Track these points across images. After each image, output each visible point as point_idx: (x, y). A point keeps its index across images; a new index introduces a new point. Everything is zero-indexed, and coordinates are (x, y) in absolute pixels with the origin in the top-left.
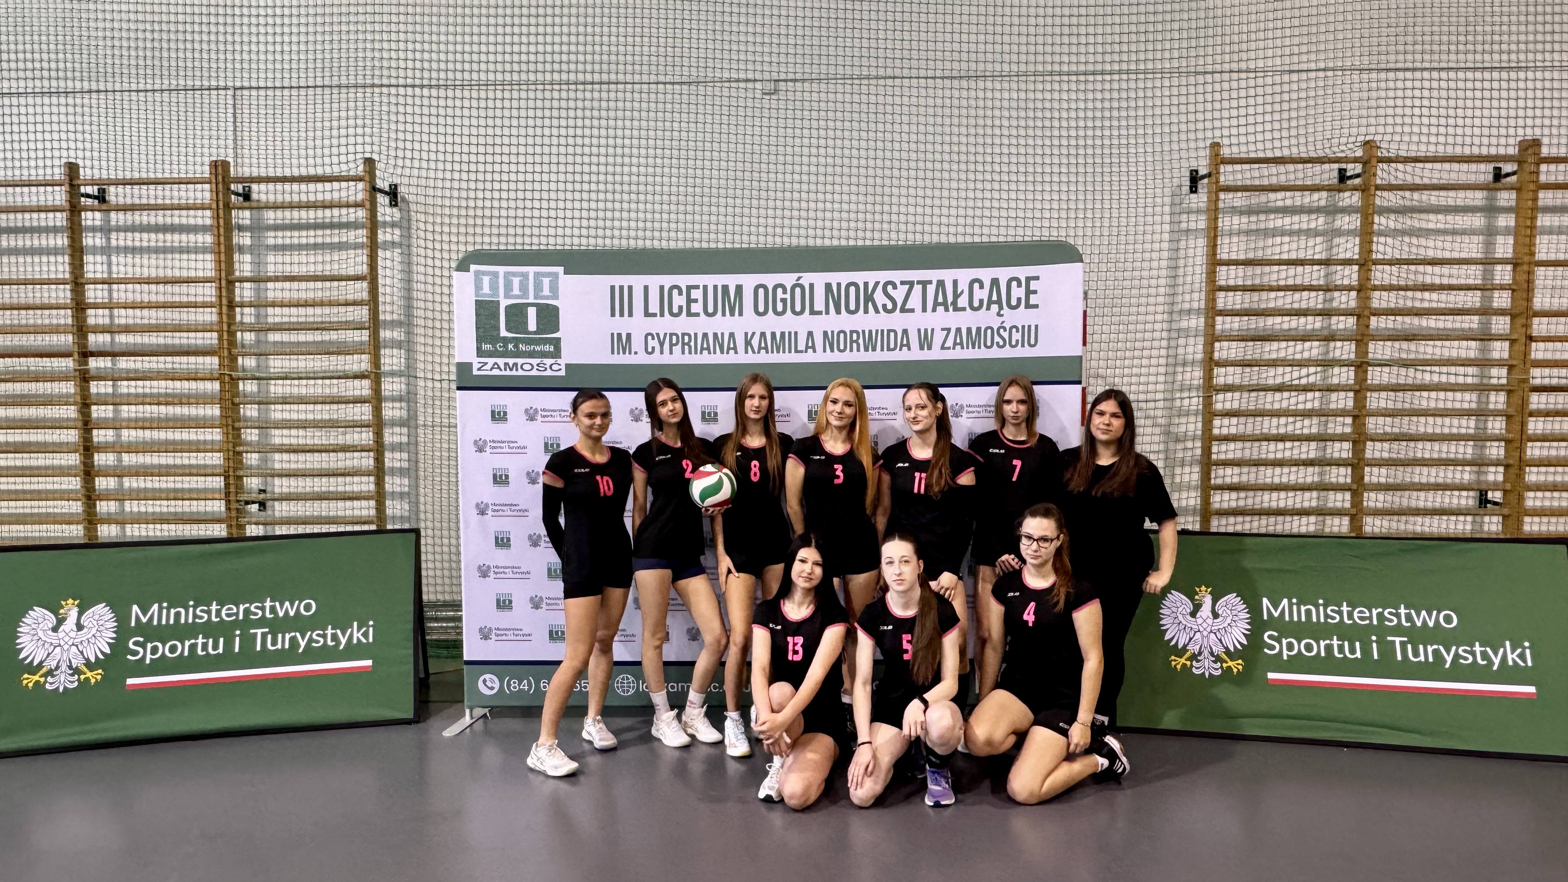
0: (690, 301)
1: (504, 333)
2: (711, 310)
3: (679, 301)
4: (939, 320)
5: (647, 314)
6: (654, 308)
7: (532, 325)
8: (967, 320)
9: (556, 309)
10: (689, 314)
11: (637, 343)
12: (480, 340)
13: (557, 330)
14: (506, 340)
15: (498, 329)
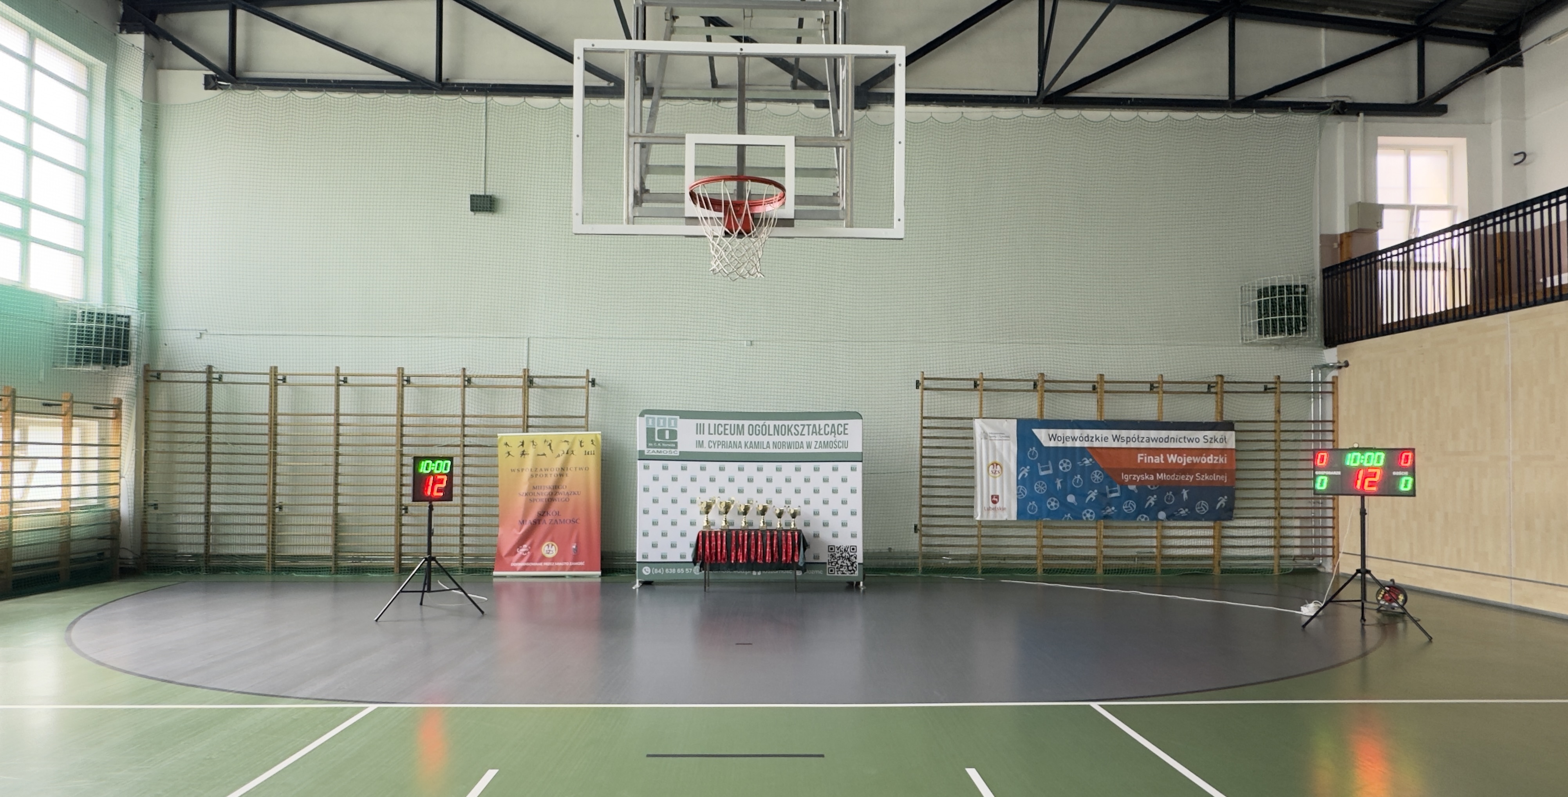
0: (725, 429)
1: (657, 439)
2: (733, 432)
3: (721, 429)
4: (814, 438)
5: (709, 434)
6: (712, 431)
7: (667, 437)
8: (824, 438)
9: (676, 431)
10: (725, 434)
11: (706, 444)
12: (648, 442)
13: (676, 439)
14: (658, 442)
15: (654, 437)
